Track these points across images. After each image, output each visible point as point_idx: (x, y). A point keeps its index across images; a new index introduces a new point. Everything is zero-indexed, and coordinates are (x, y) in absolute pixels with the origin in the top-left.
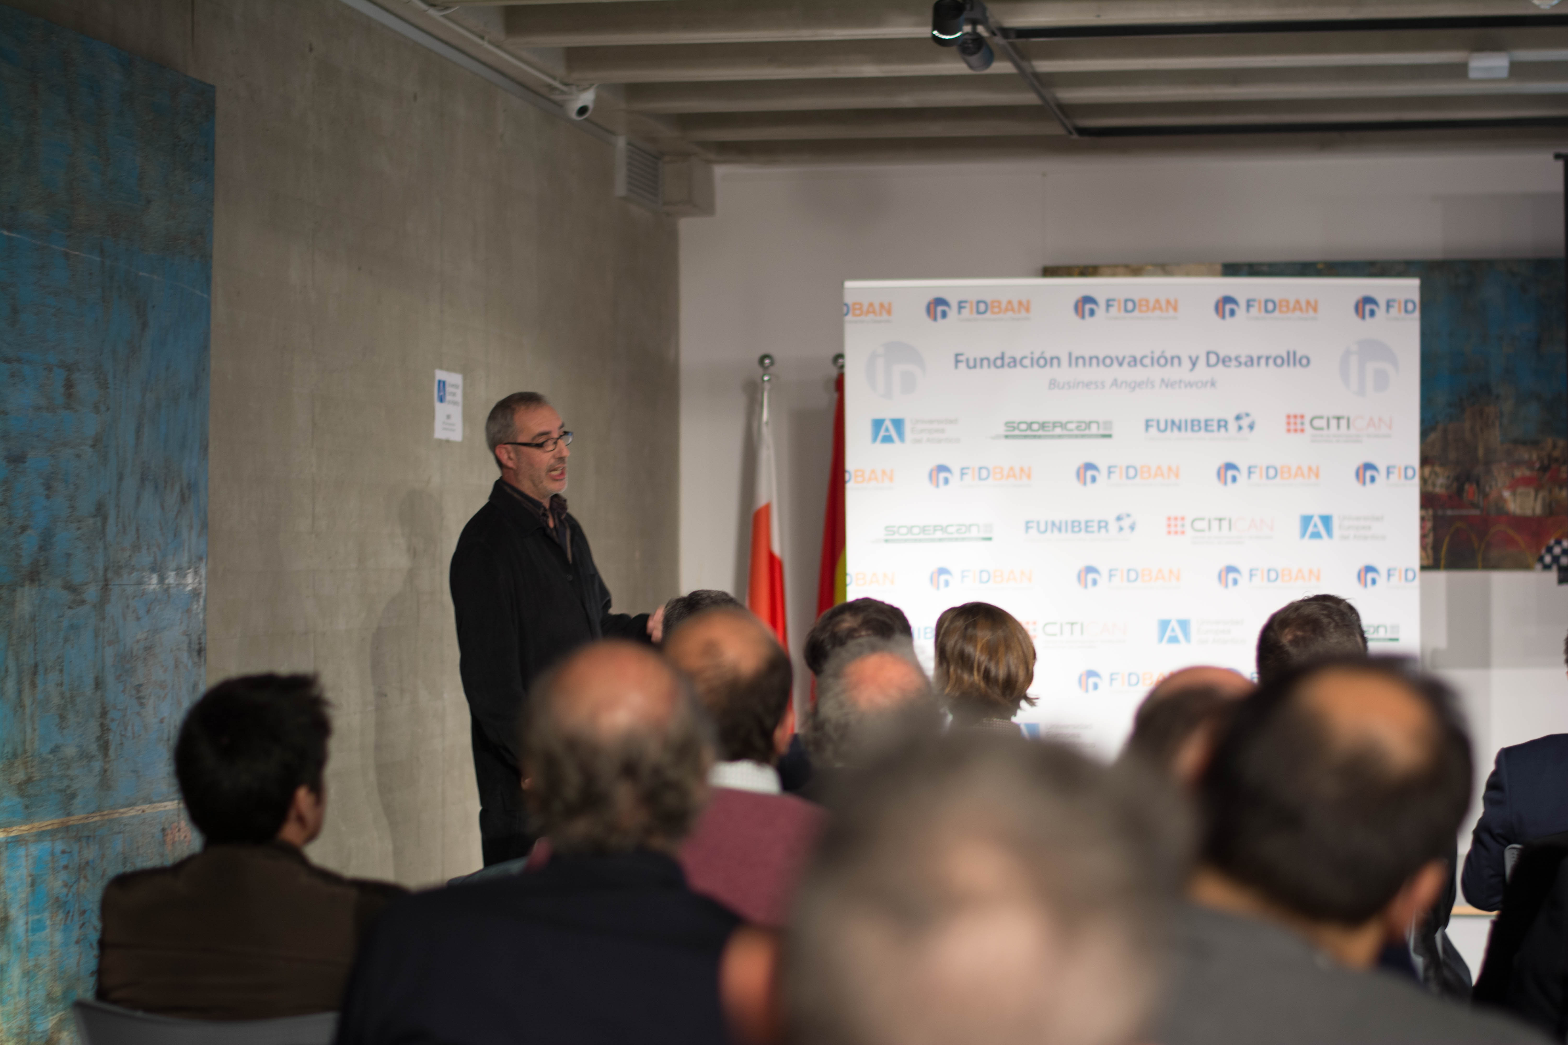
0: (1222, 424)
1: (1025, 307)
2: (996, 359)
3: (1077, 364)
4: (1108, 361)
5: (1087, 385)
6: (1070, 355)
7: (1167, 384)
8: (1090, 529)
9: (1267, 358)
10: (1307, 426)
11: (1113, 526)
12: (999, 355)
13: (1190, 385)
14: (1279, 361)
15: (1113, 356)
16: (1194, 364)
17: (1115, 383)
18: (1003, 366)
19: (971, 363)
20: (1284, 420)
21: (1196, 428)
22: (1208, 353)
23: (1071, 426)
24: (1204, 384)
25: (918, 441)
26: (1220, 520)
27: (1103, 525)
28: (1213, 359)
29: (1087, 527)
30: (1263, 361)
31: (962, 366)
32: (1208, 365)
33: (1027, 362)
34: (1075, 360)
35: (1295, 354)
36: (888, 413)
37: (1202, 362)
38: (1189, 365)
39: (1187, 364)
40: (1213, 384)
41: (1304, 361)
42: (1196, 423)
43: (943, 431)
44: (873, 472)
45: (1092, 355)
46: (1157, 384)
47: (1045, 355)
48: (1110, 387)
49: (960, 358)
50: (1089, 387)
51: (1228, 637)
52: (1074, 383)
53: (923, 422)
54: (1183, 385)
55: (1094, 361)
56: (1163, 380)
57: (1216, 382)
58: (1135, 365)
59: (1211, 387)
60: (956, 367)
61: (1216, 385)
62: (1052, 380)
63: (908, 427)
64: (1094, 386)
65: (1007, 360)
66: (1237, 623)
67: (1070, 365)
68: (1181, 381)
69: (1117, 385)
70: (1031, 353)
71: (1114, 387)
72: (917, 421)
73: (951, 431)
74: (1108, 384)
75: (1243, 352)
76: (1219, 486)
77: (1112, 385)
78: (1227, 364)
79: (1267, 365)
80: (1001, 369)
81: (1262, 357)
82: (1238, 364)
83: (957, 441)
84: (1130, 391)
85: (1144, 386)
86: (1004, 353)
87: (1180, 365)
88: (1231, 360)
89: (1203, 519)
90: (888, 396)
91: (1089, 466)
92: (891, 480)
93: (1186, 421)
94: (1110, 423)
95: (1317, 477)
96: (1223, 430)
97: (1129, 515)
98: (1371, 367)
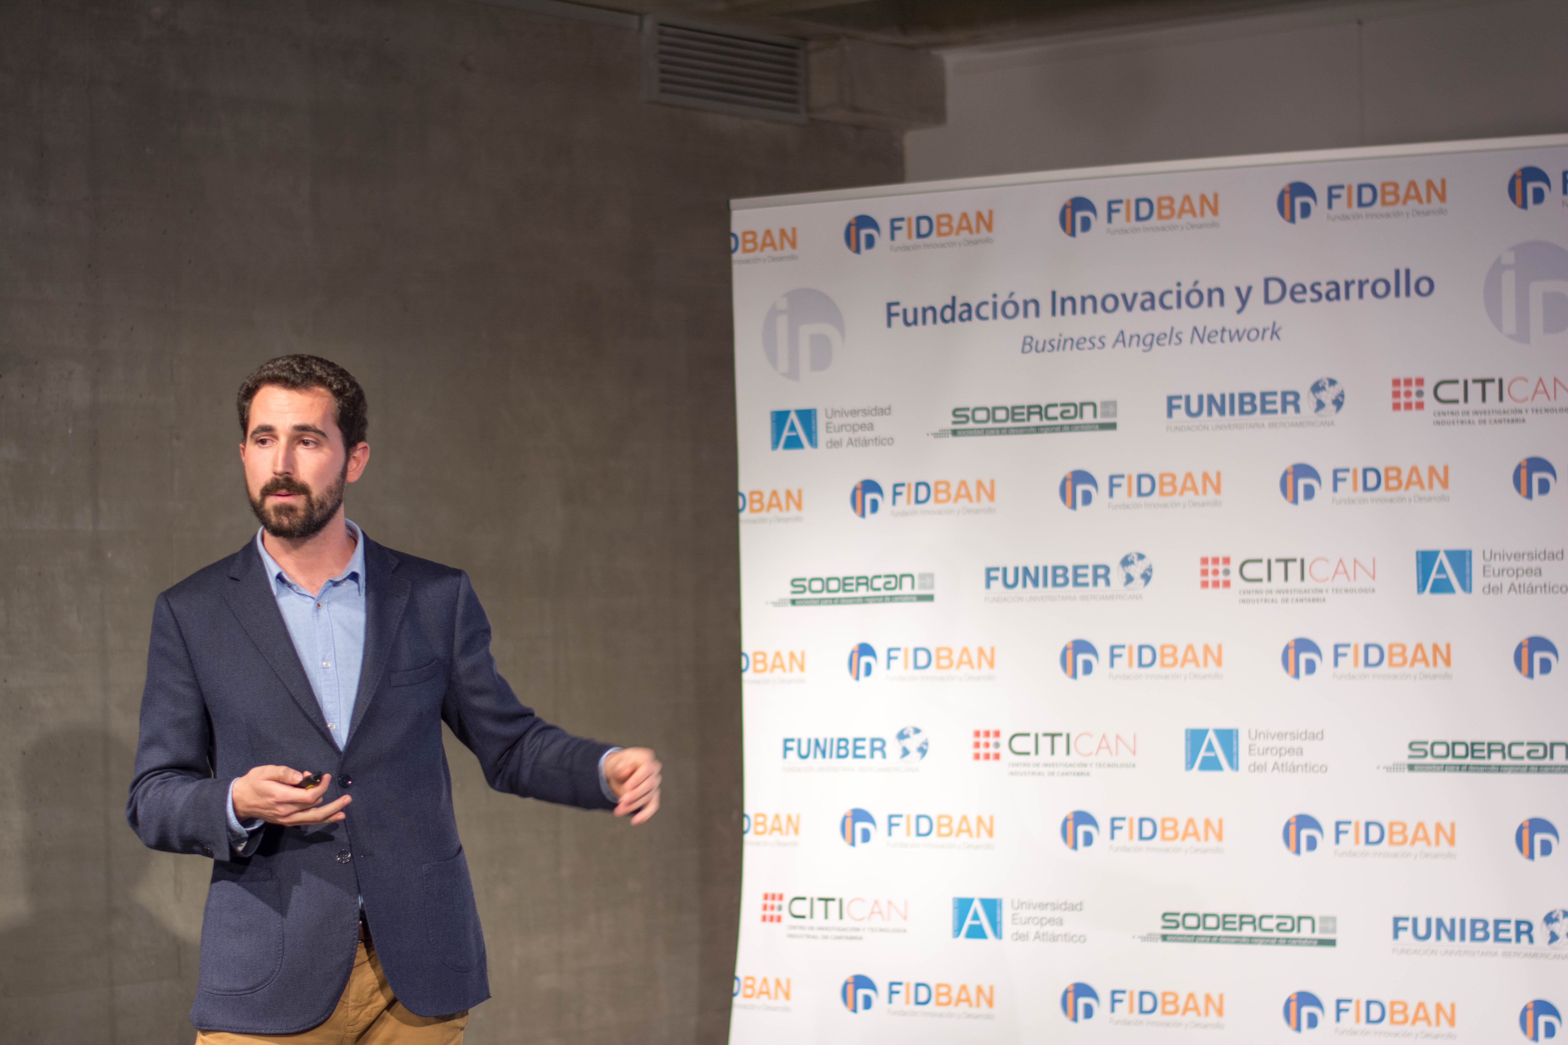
0: (1290, 399)
1: (986, 221)
2: (944, 308)
3: (1063, 312)
4: (1110, 303)
5: (1077, 344)
6: (1054, 294)
7: (1201, 335)
8: (1081, 580)
9: (1361, 284)
10: (1428, 398)
11: (1117, 575)
12: (949, 302)
13: (1238, 335)
14: (1381, 288)
15: (1119, 293)
16: (1244, 302)
17: (1121, 338)
18: (953, 318)
19: (910, 317)
20: (1389, 389)
21: (1248, 408)
22: (1267, 281)
23: (1053, 412)
24: (1261, 334)
25: (834, 444)
26: (1286, 562)
27: (1101, 573)
28: (1275, 290)
29: (1076, 577)
30: (1354, 290)
31: (897, 321)
32: (1267, 301)
33: (986, 311)
34: (1061, 304)
35: (1408, 272)
36: (792, 403)
37: (1257, 295)
38: (1239, 304)
39: (1232, 300)
40: (1275, 333)
41: (1423, 286)
42: (1247, 399)
43: (871, 427)
44: (774, 494)
45: (1086, 293)
46: (1186, 336)
47: (1015, 298)
48: (1114, 346)
49: (894, 309)
50: (1081, 346)
51: (1297, 760)
52: (1059, 341)
53: (842, 413)
54: (1226, 336)
55: (1089, 303)
56: (1195, 329)
57: (1280, 329)
58: (1153, 307)
59: (1272, 338)
60: (889, 324)
61: (1280, 333)
62: (1025, 338)
63: (821, 421)
64: (1088, 344)
65: (959, 309)
66: (1314, 736)
67: (1054, 313)
68: (1223, 330)
69: (1124, 342)
70: (995, 296)
71: (1120, 345)
72: (835, 413)
73: (882, 426)
74: (1109, 341)
75: (1324, 276)
76: (1285, 504)
77: (1117, 341)
78: (1298, 297)
79: (1361, 295)
80: (951, 324)
81: (1353, 282)
82: (1315, 296)
83: (890, 441)
84: (1144, 351)
85: (1166, 341)
86: (953, 299)
87: (1222, 302)
88: (1304, 291)
89: (1260, 561)
90: (793, 374)
91: (1081, 477)
92: (799, 506)
93: (1232, 396)
94: (1114, 404)
95: (1445, 484)
96: (1291, 409)
97: (1141, 557)
98: (1538, 290)
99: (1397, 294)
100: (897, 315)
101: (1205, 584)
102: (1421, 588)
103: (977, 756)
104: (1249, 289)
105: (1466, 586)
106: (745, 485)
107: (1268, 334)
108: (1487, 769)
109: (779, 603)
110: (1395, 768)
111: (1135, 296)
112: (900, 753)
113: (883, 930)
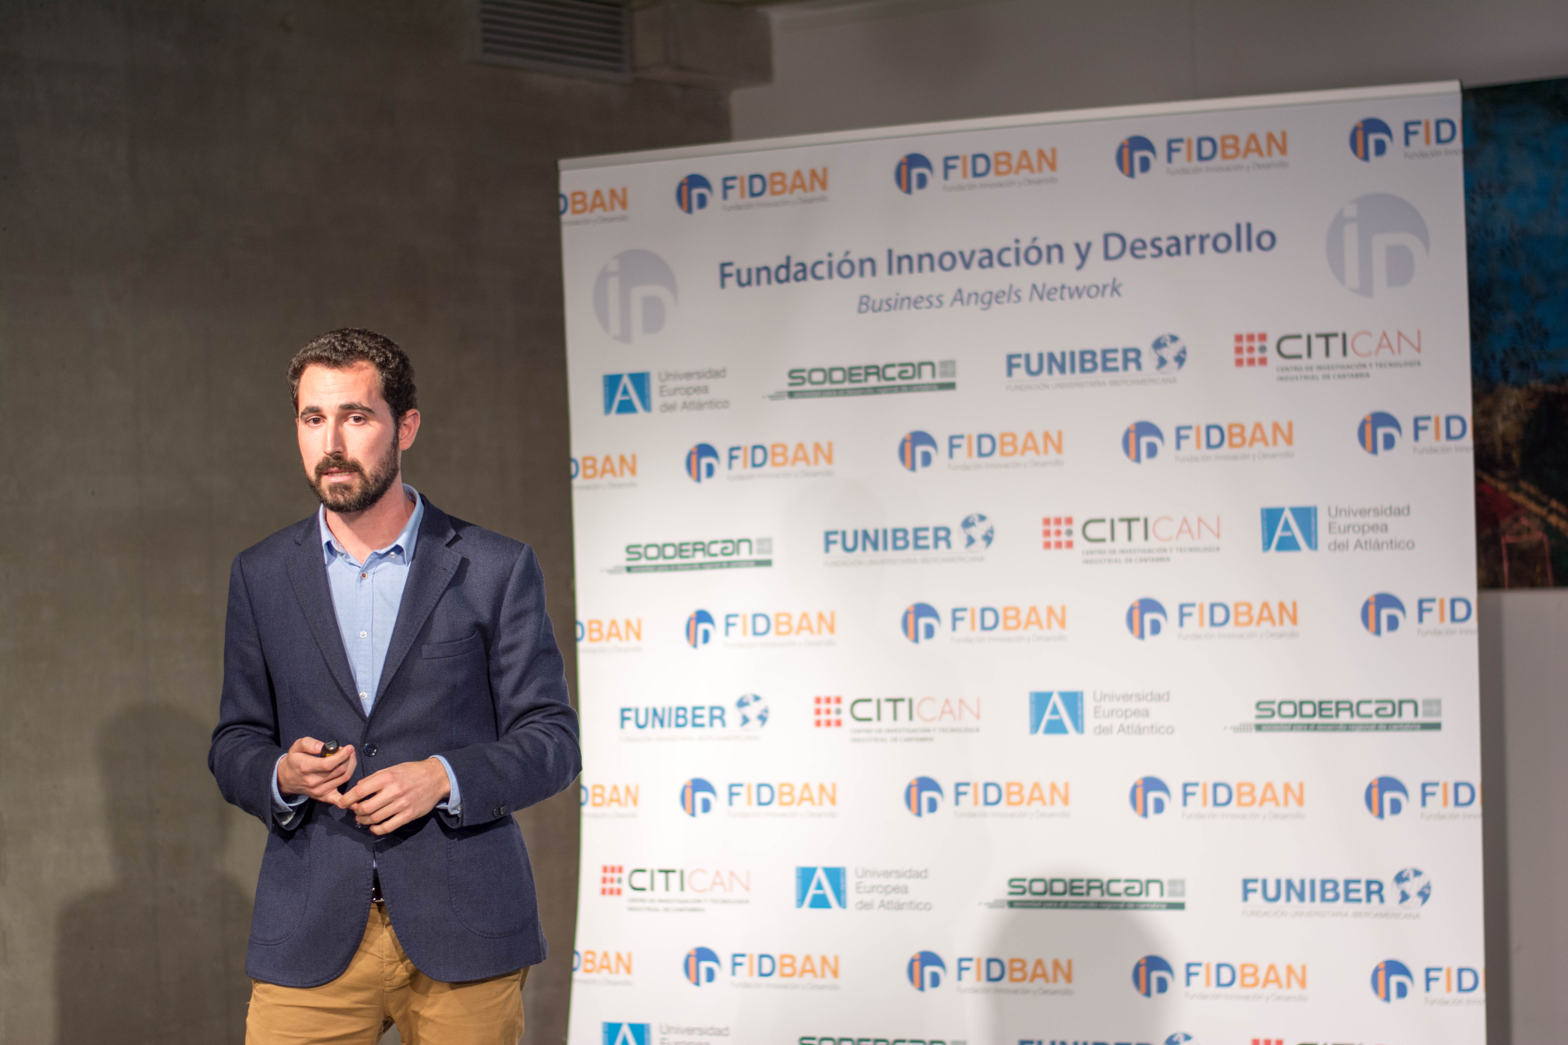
0: (1131, 357)
1: (820, 179)
2: (779, 268)
3: (900, 269)
4: (947, 261)
5: (915, 303)
6: (890, 252)
7: (1040, 293)
8: (921, 543)
9: (1202, 239)
10: (1271, 353)
11: (958, 537)
12: (783, 262)
13: (1078, 292)
14: (1222, 243)
15: (957, 251)
16: (1083, 257)
17: (959, 297)
18: (788, 278)
19: (744, 278)
20: (1232, 344)
21: (1088, 366)
22: (1106, 237)
23: (891, 372)
24: (1101, 290)
25: (669, 408)
26: (1129, 521)
27: (942, 535)
28: (1115, 246)
29: (917, 538)
30: (1195, 245)
31: (731, 282)
32: (1107, 257)
33: (822, 270)
34: (897, 263)
35: (1249, 226)
36: (625, 366)
37: (1097, 251)
38: (1077, 260)
39: (1072, 256)
40: (1115, 289)
41: (1264, 240)
42: (1088, 357)
43: (705, 390)
44: (608, 459)
45: (923, 251)
46: (1025, 294)
47: (851, 257)
48: (952, 304)
49: (728, 270)
50: (918, 305)
51: (1144, 722)
52: (896, 300)
53: (676, 376)
54: (1066, 293)
55: (926, 262)
56: (1034, 287)
57: (1120, 285)
58: (991, 265)
59: (1112, 294)
60: (723, 285)
61: (1121, 290)
62: (862, 297)
63: (655, 385)
64: (926, 303)
65: (793, 269)
66: (1159, 698)
67: (890, 271)
68: (1063, 287)
69: (961, 300)
70: (830, 255)
71: (958, 303)
72: (669, 376)
73: (717, 389)
74: (947, 299)
75: (1164, 231)
76: (1127, 463)
77: (955, 299)
78: (1138, 253)
79: (1202, 250)
80: (786, 284)
81: (1194, 237)
82: (1155, 252)
83: (725, 404)
84: (983, 309)
85: (1005, 299)
86: (788, 258)
87: (1061, 259)
88: (1144, 246)
89: (1102, 521)
90: (625, 337)
91: (920, 438)
92: (633, 471)
93: (1072, 354)
94: (952, 363)
95: (1289, 440)
96: (1132, 366)
97: (982, 518)
98: (1380, 243)
99: (1239, 248)
100: (730, 275)
101: (1047, 545)
102: (1267, 545)
103: (818, 723)
104: (1089, 245)
105: (1312, 543)
106: (577, 451)
107: (1108, 290)
108: (1335, 728)
109: (614, 571)
110: (1242, 728)
111: (973, 253)
112: (740, 721)
113: (725, 901)
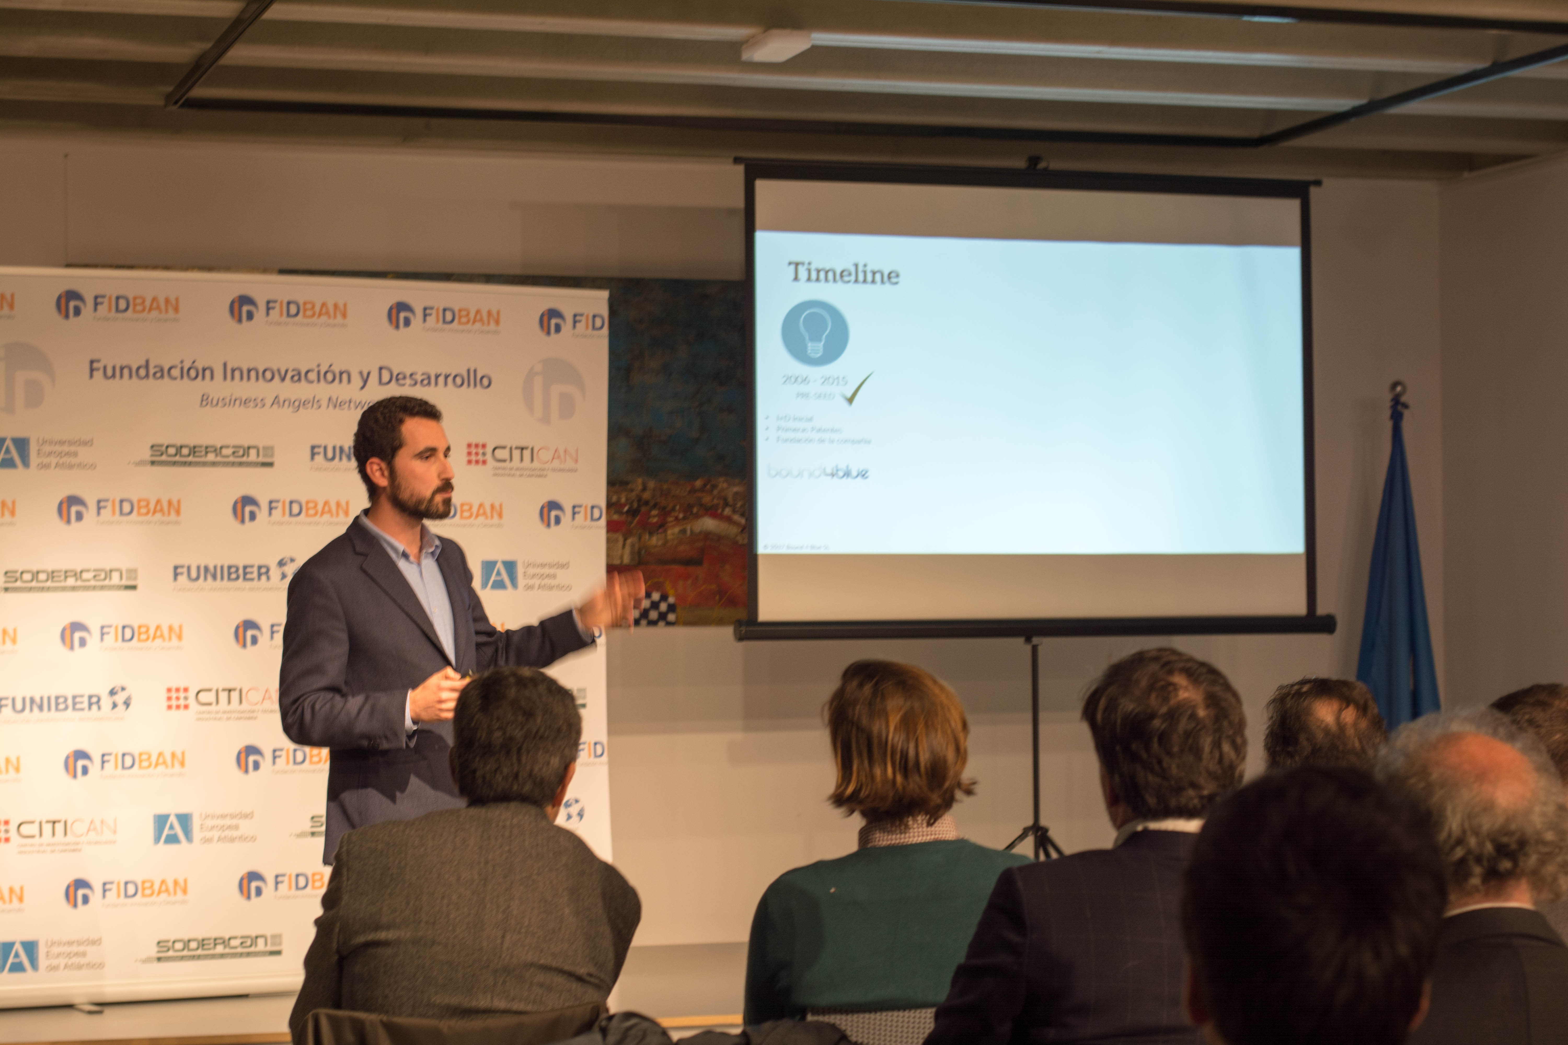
1: (173, 305)
2: (138, 369)
3: (233, 378)
4: (268, 375)
5: (244, 403)
6: (225, 365)
7: (332, 404)
8: (248, 576)
9: (447, 377)
10: (489, 457)
11: (273, 572)
12: (143, 363)
15: (275, 368)
16: (365, 382)
17: (276, 401)
18: (147, 376)
19: (110, 372)
20: (464, 450)
22: (381, 369)
23: (226, 452)
25: (44, 466)
27: (261, 570)
28: (386, 376)
29: (245, 574)
30: (441, 380)
31: (98, 375)
32: (381, 383)
33: (176, 372)
34: (230, 373)
35: (475, 371)
36: (8, 432)
37: (374, 378)
38: (361, 383)
39: (357, 381)
41: (484, 382)
43: (75, 454)
45: (251, 366)
46: (324, 403)
47: (196, 365)
48: (271, 406)
49: (96, 365)
50: (247, 405)
52: (230, 400)
53: (51, 442)
54: (353, 405)
55: (253, 374)
56: (330, 399)
58: (300, 380)
60: (91, 376)
62: (203, 395)
63: (33, 449)
64: (252, 404)
65: (152, 370)
67: (225, 378)
68: (350, 402)
69: (279, 404)
70: (180, 362)
71: (276, 406)
72: (44, 442)
73: (85, 455)
75: (420, 369)
77: (274, 403)
78: (401, 382)
79: (446, 384)
80: (145, 381)
81: (440, 375)
82: (412, 382)
83: (93, 466)
84: (293, 411)
85: (310, 406)
86: (147, 362)
87: (349, 381)
88: (405, 378)
90: (10, 410)
91: (248, 500)
92: (13, 513)
94: (271, 448)
95: (500, 516)
97: (294, 559)
98: (556, 390)
99: (469, 385)
102: (485, 585)
103: (170, 707)
104: (369, 374)
105: (514, 585)
111: (287, 371)
112: (111, 706)
113: (97, 843)
